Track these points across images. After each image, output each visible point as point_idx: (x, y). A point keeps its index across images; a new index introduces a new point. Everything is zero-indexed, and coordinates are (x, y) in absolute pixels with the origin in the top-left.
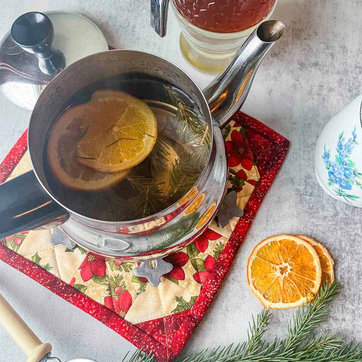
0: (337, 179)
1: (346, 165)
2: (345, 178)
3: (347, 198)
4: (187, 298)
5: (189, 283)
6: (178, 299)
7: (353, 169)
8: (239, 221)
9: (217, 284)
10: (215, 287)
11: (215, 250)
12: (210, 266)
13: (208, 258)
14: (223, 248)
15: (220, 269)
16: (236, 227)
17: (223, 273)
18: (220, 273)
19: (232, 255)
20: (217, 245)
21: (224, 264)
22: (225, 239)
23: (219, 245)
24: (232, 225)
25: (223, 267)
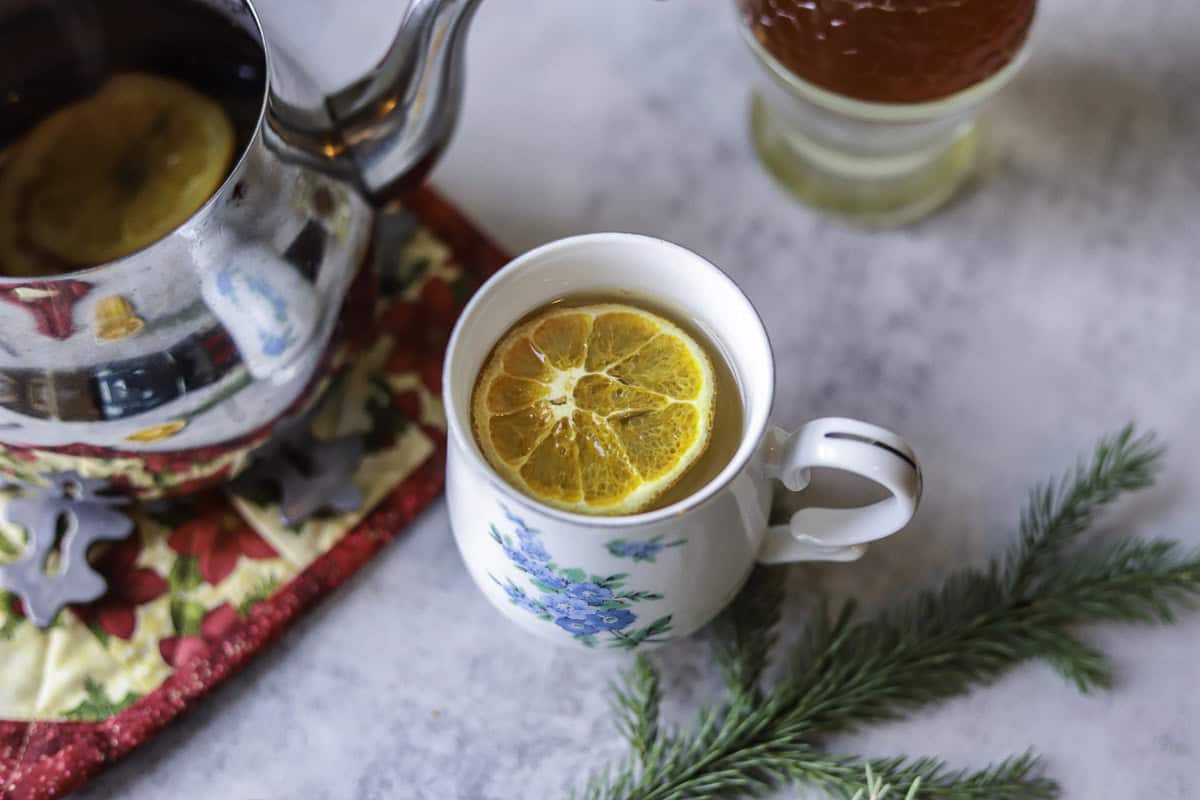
0: (589, 623)
1: (567, 583)
2: (599, 608)
3: (651, 638)
4: (117, 691)
5: (138, 656)
6: (91, 686)
7: (588, 579)
8: (354, 531)
9: (212, 676)
10: (204, 680)
11: (253, 592)
12: (216, 628)
13: (224, 606)
14: (277, 589)
15: (240, 640)
16: (339, 546)
17: (243, 651)
18: (232, 650)
19: (288, 611)
20: (263, 579)
21: (255, 630)
22: (289, 566)
23: (268, 578)
24: (329, 536)
25: (248, 637)
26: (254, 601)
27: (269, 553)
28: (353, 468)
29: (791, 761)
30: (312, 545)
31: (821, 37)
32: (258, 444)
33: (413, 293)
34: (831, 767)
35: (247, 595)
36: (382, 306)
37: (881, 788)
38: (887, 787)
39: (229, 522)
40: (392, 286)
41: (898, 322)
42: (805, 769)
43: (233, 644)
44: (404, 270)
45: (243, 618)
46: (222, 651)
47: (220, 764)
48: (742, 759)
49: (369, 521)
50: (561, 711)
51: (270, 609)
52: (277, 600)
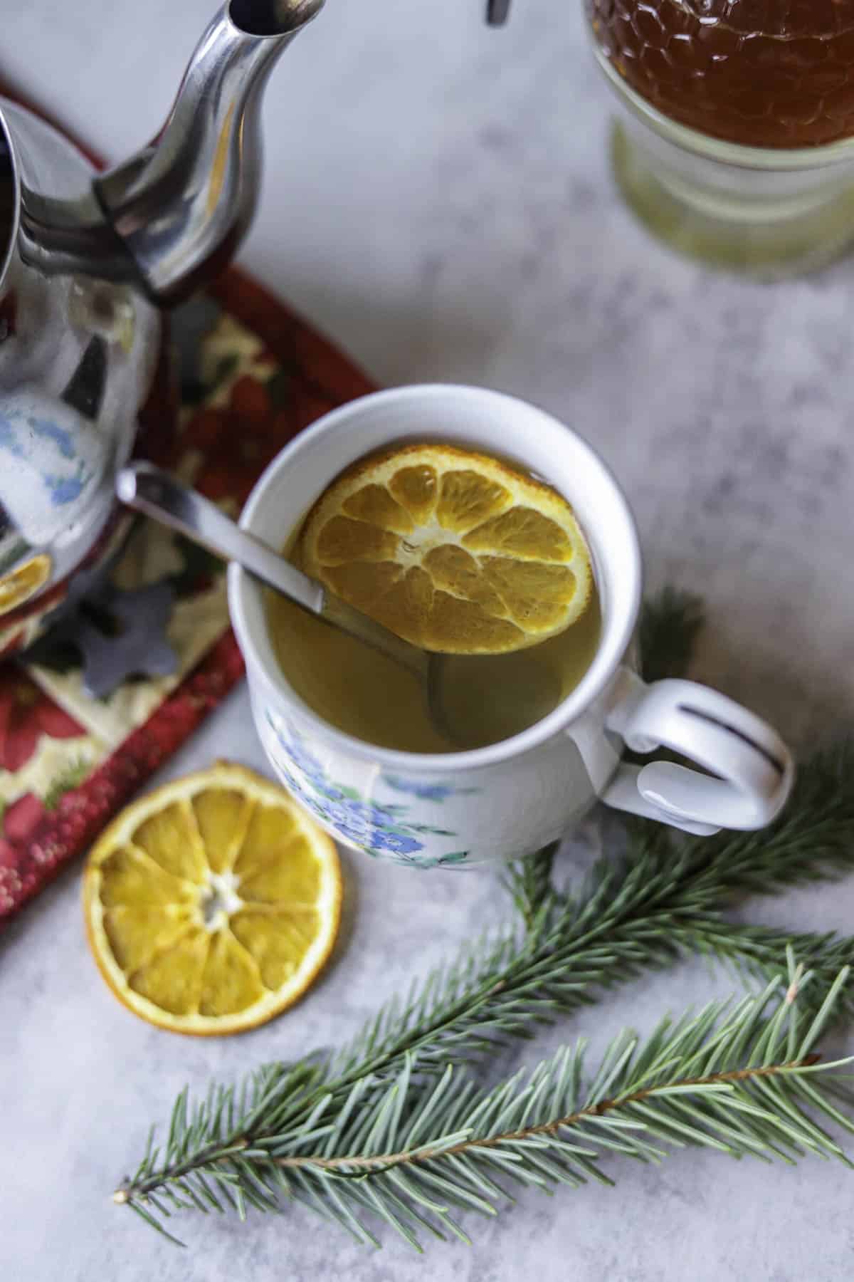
8: (172, 697)
9: (23, 889)
10: (14, 895)
11: (60, 779)
12: (20, 825)
13: (27, 798)
14: (90, 774)
15: (50, 842)
16: (157, 716)
17: (55, 856)
18: (44, 855)
19: (105, 804)
20: (70, 764)
21: (68, 829)
22: (99, 745)
23: (76, 762)
24: (144, 703)
25: (61, 840)
26: (64, 790)
27: (74, 730)
28: (165, 619)
29: (700, 933)
30: (124, 717)
31: (699, 74)
32: (52, 606)
33: (220, 398)
34: (747, 943)
35: (53, 781)
36: (184, 416)
37: (803, 974)
38: (810, 974)
39: (24, 695)
40: (195, 392)
41: (802, 395)
42: (715, 944)
43: (44, 849)
44: (207, 371)
45: (53, 815)
46: (30, 858)
47: (39, 986)
48: (642, 928)
49: (189, 683)
50: (433, 897)
51: (81, 802)
52: (88, 788)
